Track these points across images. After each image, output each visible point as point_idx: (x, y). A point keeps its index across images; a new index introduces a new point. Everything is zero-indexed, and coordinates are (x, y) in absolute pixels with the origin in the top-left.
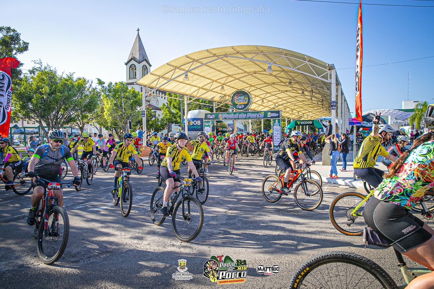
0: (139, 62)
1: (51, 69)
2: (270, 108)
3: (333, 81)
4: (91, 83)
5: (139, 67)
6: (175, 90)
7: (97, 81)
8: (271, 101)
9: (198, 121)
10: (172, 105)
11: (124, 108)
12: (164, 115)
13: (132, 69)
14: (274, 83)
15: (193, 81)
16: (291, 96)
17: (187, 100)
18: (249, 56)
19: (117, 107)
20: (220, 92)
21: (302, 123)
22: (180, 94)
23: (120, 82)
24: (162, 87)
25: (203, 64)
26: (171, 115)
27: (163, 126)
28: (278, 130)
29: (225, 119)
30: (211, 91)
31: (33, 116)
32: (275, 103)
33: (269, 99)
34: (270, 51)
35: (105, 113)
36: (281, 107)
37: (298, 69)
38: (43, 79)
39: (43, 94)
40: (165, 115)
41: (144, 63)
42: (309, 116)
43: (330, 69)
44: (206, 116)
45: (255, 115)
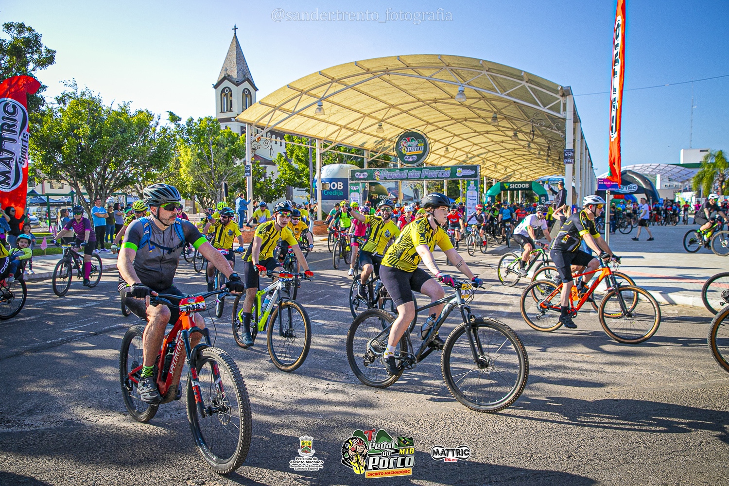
0: (237, 84)
1: (93, 96)
2: (458, 162)
3: (569, 115)
4: (157, 120)
5: (237, 92)
6: (300, 130)
7: (168, 116)
8: (460, 149)
9: (339, 183)
10: (294, 155)
11: (214, 161)
12: (280, 173)
13: (225, 96)
14: (466, 120)
15: (330, 115)
16: (495, 140)
17: (319, 147)
18: (427, 73)
19: (203, 159)
20: (375, 133)
21: (512, 186)
22: (308, 137)
23: (206, 118)
24: (279, 126)
25: (348, 87)
26: (293, 173)
27: (280, 191)
28: (474, 198)
29: (386, 179)
30: (361, 132)
31: (64, 175)
32: (467, 153)
33: (457, 145)
34: (463, 64)
35: (181, 171)
36: (477, 159)
37: (508, 95)
38: (80, 113)
39: (80, 138)
40: (283, 174)
41: (246, 85)
42: (523, 175)
43: (563, 95)
44: (352, 175)
45: (436, 173)
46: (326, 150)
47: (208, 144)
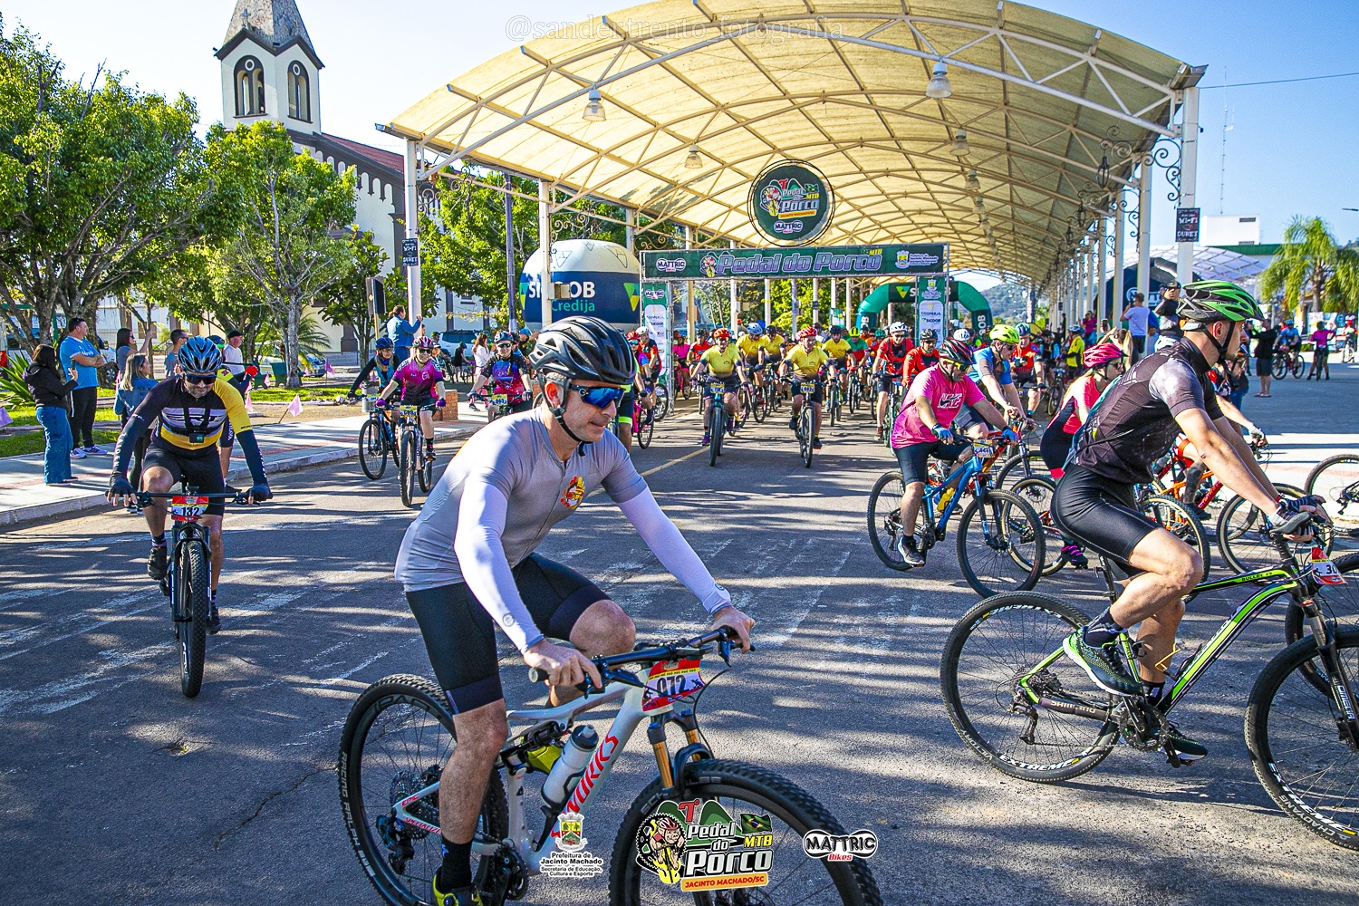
0: (275, 50)
3: (1190, 132)
5: (275, 70)
9: (585, 284)
13: (245, 76)
17: (547, 199)
25: (654, 60)
28: (936, 317)
29: (729, 273)
30: (642, 168)
41: (296, 53)
43: (1180, 87)
44: (649, 264)
45: (848, 261)
46: (561, 206)
47: (265, 190)
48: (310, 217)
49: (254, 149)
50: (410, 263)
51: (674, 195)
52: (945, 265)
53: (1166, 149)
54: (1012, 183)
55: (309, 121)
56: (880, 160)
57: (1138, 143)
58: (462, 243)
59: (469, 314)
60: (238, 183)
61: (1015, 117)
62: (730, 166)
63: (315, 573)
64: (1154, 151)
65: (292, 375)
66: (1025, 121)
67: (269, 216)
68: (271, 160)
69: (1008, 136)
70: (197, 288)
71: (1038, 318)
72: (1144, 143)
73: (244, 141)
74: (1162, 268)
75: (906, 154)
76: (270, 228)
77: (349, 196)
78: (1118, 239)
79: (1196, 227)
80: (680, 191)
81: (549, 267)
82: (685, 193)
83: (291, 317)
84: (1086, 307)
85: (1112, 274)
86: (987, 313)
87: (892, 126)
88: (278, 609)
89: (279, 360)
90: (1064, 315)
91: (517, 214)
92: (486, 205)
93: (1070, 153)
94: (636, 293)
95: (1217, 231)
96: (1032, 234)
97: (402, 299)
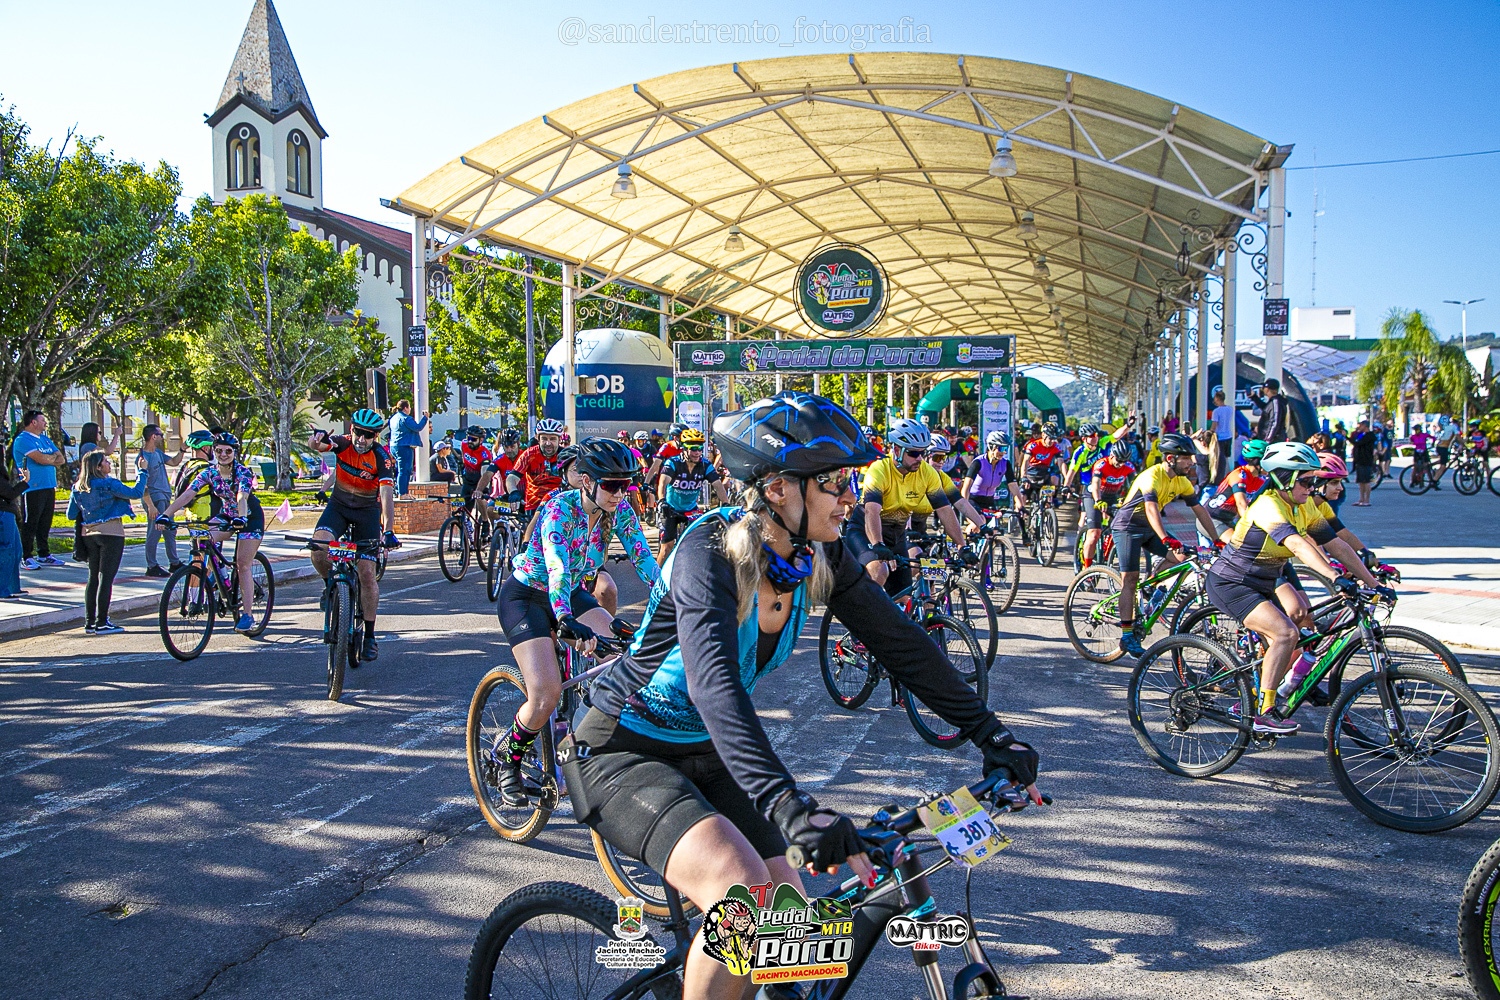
0: (273, 117)
3: (1276, 216)
5: (273, 137)
11: (273, 315)
13: (241, 146)
17: (571, 284)
25: (691, 132)
28: (1002, 417)
34: (1006, 82)
41: (296, 120)
43: (1265, 167)
44: (684, 357)
45: (905, 355)
46: (587, 292)
47: (255, 270)
48: (307, 301)
49: (245, 225)
50: (417, 353)
51: (713, 281)
52: (1012, 360)
53: (1253, 234)
54: (1085, 271)
55: (309, 195)
56: (940, 244)
57: (1221, 228)
58: (477, 332)
59: (485, 410)
60: (224, 262)
61: (1087, 198)
62: (775, 249)
63: (294, 703)
64: (1238, 236)
65: (283, 476)
66: (1100, 203)
67: (261, 300)
68: (264, 237)
69: (1079, 220)
70: (177, 378)
71: (1116, 418)
72: (1227, 228)
73: (234, 216)
74: (1250, 364)
75: (969, 237)
76: (261, 312)
77: (351, 278)
78: (1201, 332)
79: (1285, 319)
80: (720, 276)
81: (573, 358)
82: (726, 279)
83: (283, 412)
84: (1167, 405)
85: (1196, 370)
86: (1059, 412)
87: (953, 207)
88: (250, 744)
89: (271, 460)
90: (1143, 415)
91: (539, 300)
92: (505, 290)
93: (1148, 238)
94: (670, 388)
95: (1309, 325)
96: (1108, 327)
97: (408, 393)
